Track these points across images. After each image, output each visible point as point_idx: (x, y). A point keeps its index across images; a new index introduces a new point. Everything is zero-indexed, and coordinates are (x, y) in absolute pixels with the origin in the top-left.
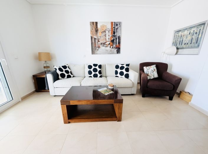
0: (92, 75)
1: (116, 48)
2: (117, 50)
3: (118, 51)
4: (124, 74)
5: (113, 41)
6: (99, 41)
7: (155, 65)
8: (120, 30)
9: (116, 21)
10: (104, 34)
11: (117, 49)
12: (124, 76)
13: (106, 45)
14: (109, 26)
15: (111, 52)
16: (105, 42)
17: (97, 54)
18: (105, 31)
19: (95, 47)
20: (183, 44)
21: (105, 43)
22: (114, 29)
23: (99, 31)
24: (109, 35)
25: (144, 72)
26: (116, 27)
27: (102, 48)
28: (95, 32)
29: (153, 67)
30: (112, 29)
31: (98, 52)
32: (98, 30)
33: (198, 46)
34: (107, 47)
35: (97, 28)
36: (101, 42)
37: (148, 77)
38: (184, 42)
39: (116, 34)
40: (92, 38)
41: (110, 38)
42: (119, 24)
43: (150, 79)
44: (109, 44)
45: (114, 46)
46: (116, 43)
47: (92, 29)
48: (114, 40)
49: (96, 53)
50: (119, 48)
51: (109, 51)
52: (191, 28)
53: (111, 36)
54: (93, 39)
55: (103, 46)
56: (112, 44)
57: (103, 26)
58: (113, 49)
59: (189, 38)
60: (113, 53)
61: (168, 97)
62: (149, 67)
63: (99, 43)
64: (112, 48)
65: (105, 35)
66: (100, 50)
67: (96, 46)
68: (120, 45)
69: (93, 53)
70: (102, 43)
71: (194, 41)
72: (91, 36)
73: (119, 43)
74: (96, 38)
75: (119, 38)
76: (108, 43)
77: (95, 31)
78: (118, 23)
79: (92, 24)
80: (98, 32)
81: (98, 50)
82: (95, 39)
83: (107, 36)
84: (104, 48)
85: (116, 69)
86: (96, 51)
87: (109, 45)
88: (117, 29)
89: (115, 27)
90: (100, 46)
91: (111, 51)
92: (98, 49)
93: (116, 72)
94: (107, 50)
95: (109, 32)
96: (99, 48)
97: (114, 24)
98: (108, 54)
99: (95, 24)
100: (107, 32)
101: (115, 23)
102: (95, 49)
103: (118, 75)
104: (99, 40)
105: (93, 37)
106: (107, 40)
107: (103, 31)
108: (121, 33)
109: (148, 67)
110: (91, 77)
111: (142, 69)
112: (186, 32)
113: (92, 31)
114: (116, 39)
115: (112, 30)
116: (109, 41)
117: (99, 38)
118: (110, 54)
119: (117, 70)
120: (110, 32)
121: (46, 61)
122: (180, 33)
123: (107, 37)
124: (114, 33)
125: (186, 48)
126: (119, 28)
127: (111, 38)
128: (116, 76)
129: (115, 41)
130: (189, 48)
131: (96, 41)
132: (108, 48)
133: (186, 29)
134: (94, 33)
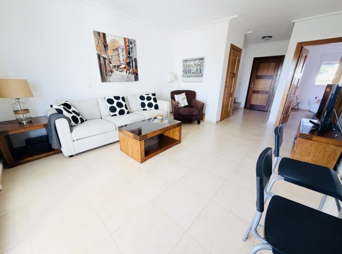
0: (117, 113)
1: (134, 73)
2: (135, 77)
3: (136, 79)
4: (154, 105)
5: (128, 64)
6: (111, 63)
7: (185, 93)
8: (136, 50)
9: (130, 38)
10: (116, 53)
11: (134, 75)
12: (153, 108)
13: (121, 69)
14: (122, 43)
15: (128, 79)
16: (119, 64)
17: (110, 81)
18: (117, 49)
19: (106, 71)
20: (192, 73)
21: (120, 66)
22: (128, 47)
23: (109, 48)
24: (123, 56)
25: (175, 100)
26: (131, 46)
27: (116, 73)
28: (104, 49)
29: (183, 95)
30: (126, 47)
31: (111, 78)
32: (107, 45)
33: (202, 75)
34: (122, 71)
35: (105, 42)
36: (115, 64)
37: (179, 105)
38: (192, 71)
39: (131, 56)
40: (99, 57)
41: (124, 59)
42: (134, 43)
43: (181, 107)
44: (125, 68)
45: (131, 71)
46: (133, 67)
47: (99, 43)
48: (129, 62)
49: (108, 80)
50: (137, 74)
51: (126, 77)
52: (195, 60)
53: (125, 57)
54: (102, 59)
55: (117, 70)
56: (128, 68)
57: (114, 41)
58: (130, 75)
59: (195, 68)
60: (130, 81)
61: (197, 121)
62: (180, 95)
63: (111, 65)
64: (129, 73)
65: (118, 54)
66: (114, 76)
67: (108, 70)
68: (137, 70)
69: (103, 79)
70: (115, 66)
71: (199, 71)
72: (98, 54)
73: (136, 67)
74: (106, 57)
75: (135, 60)
76: (123, 66)
77: (103, 46)
78: (132, 42)
79: (97, 35)
80: (107, 49)
81: (110, 75)
82: (104, 59)
83: (121, 56)
84: (118, 73)
85: (141, 101)
86: (108, 77)
87: (125, 70)
88: (132, 48)
89: (129, 46)
90: (113, 70)
91: (128, 77)
92: (110, 73)
93: (143, 105)
94: (123, 77)
95: (122, 50)
96: (112, 73)
97: (127, 41)
98: (125, 81)
99: (102, 35)
100: (120, 50)
101: (128, 39)
102: (106, 74)
103: (146, 107)
104: (111, 61)
105: (101, 55)
106: (122, 62)
107: (114, 48)
108: (136, 55)
109: (178, 95)
110: (115, 115)
111: (173, 98)
112: (192, 63)
113: (98, 46)
114: (132, 61)
115: (126, 49)
116: (124, 64)
117: (110, 57)
118: (127, 81)
119: (143, 101)
120: (124, 51)
121: (18, 99)
122: (188, 63)
123: (121, 58)
124: (129, 53)
125: (193, 77)
126: (134, 48)
127: (126, 59)
128: (144, 110)
129: (131, 65)
130: (196, 76)
131: (107, 62)
132: (124, 73)
133: (192, 60)
134: (102, 50)
